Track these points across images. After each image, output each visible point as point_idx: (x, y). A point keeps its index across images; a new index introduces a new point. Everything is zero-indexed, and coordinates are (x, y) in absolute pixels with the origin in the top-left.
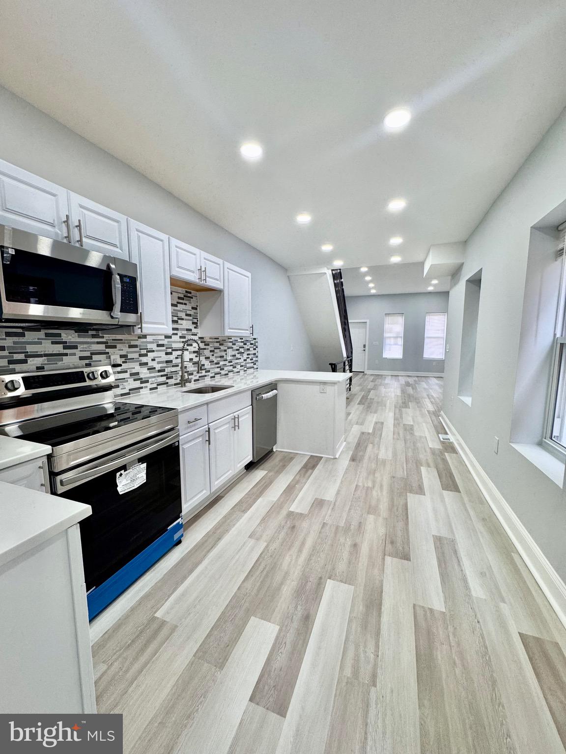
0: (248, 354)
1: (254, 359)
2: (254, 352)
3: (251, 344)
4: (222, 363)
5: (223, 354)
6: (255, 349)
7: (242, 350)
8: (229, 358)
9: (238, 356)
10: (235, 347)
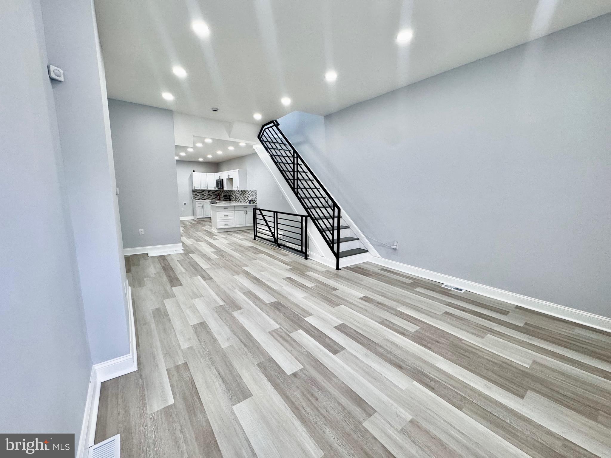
0: (253, 197)
1: (255, 199)
2: (256, 196)
3: (254, 193)
4: (245, 198)
5: (245, 195)
6: (255, 195)
7: (251, 195)
8: (247, 197)
9: (250, 197)
10: (249, 194)
